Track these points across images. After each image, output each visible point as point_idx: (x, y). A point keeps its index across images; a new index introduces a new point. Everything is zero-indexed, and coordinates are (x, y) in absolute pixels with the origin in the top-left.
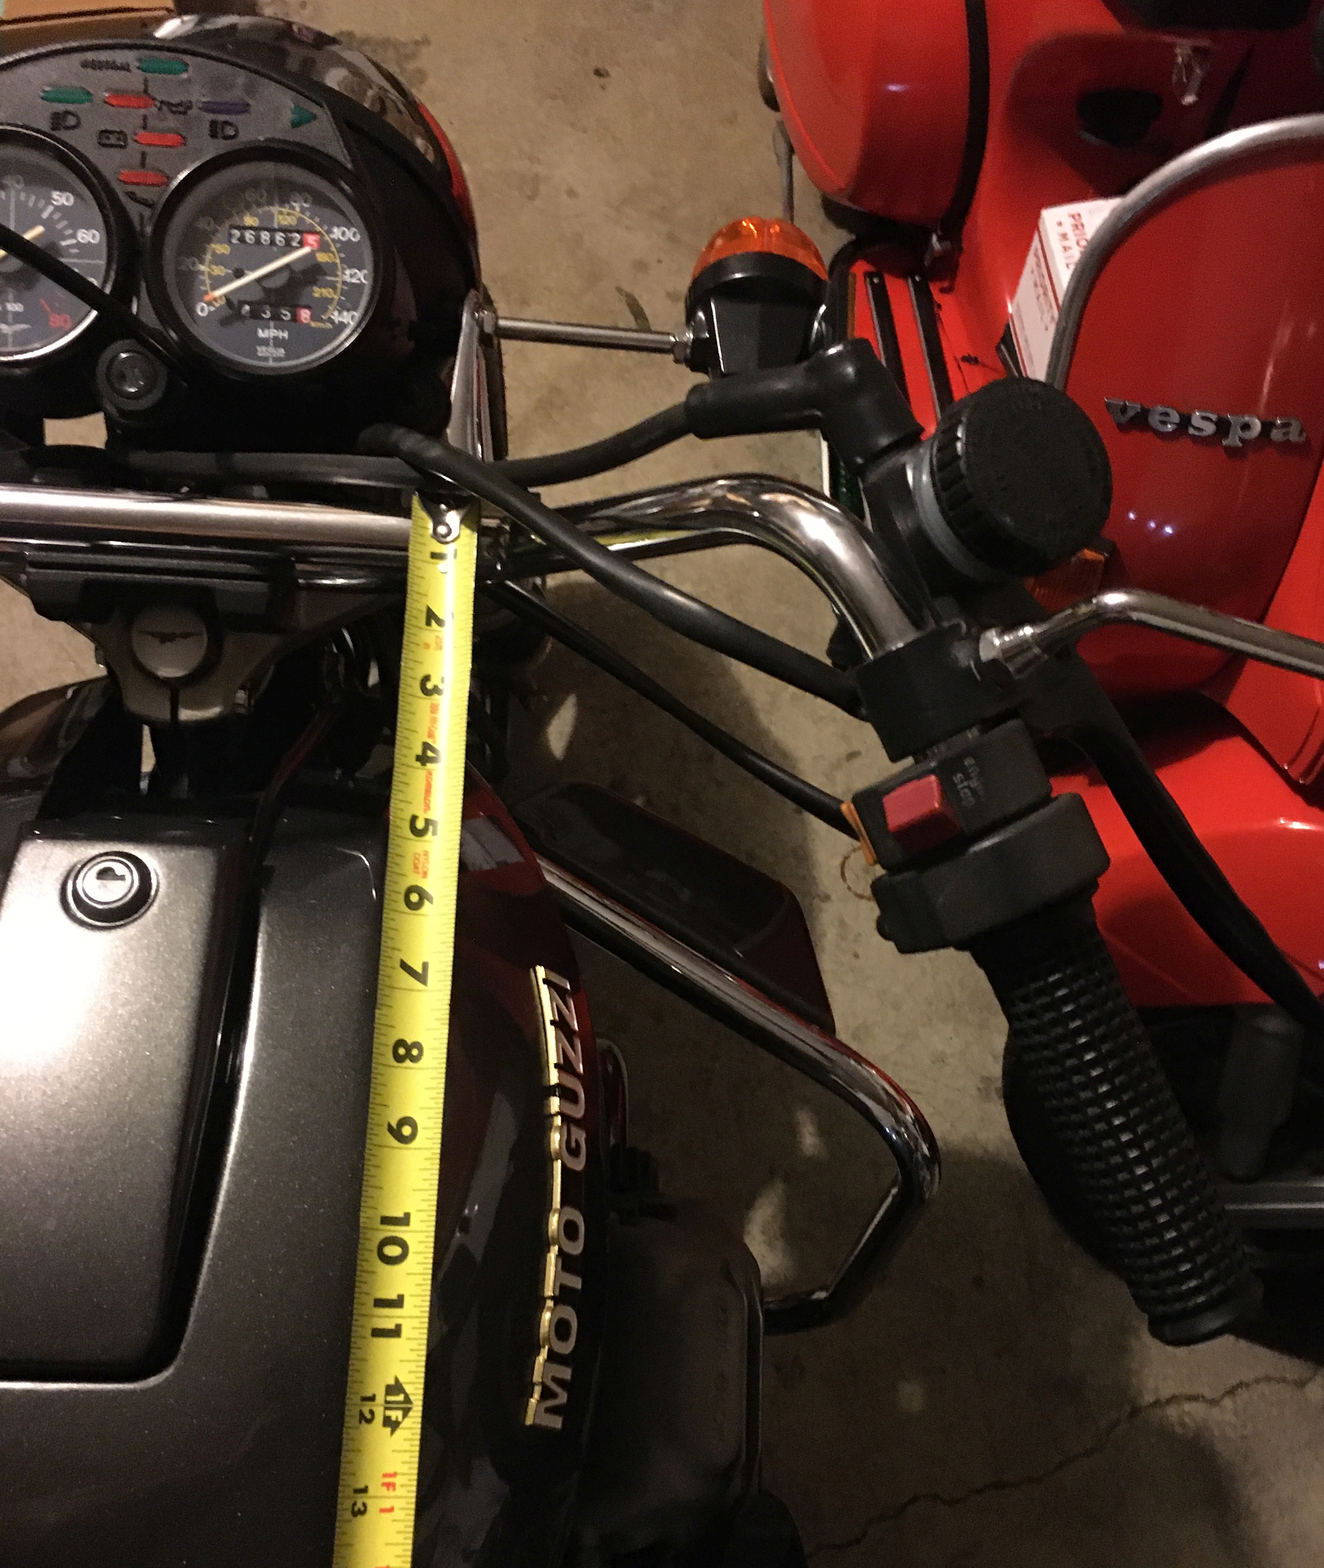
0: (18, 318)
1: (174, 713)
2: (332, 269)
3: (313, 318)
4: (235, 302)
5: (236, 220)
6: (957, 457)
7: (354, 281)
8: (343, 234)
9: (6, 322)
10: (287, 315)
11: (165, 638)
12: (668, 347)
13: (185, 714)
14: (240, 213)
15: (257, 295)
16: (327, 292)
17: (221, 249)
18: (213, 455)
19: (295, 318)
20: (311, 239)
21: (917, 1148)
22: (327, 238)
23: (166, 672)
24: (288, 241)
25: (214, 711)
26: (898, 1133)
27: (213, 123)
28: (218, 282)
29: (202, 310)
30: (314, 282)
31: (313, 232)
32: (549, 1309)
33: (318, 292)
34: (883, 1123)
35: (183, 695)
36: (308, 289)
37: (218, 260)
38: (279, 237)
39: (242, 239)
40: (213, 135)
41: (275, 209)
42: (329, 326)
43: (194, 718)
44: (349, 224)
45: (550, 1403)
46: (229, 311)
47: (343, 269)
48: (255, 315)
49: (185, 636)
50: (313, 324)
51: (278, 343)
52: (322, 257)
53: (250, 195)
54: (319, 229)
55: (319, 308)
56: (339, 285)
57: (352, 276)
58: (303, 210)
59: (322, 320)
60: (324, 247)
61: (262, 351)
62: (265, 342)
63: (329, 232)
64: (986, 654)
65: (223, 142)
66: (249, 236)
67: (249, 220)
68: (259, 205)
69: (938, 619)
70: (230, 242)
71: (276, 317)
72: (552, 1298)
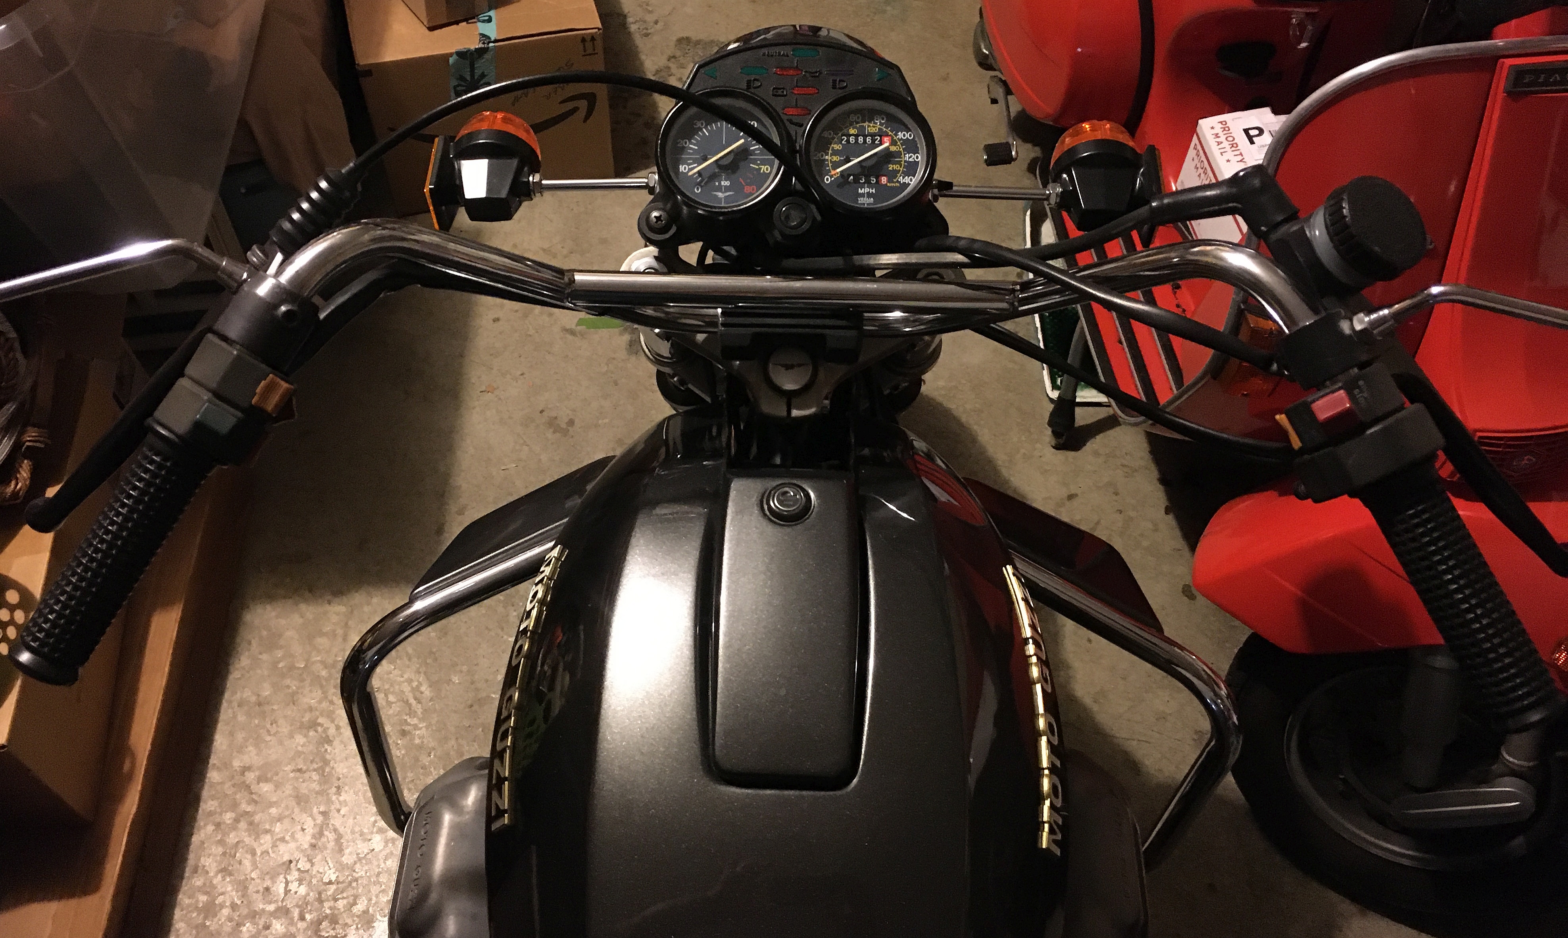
0: (727, 189)
1: (789, 412)
2: (898, 154)
3: (888, 181)
4: (846, 175)
5: (845, 131)
6: (1345, 217)
7: (910, 160)
8: (904, 135)
9: (721, 191)
10: (874, 180)
11: (788, 367)
12: (1045, 197)
13: (795, 413)
14: (848, 127)
15: (858, 170)
16: (896, 167)
17: (837, 147)
18: (841, 257)
19: (877, 182)
20: (886, 139)
21: (1231, 718)
22: (895, 138)
23: (789, 386)
24: (873, 141)
25: (813, 410)
26: (1216, 704)
27: (834, 81)
28: (836, 165)
29: (827, 179)
30: (889, 162)
31: (887, 135)
32: (1047, 775)
33: (891, 167)
34: (1206, 696)
35: (794, 401)
36: (885, 167)
37: (836, 152)
38: (869, 139)
39: (848, 141)
40: (834, 87)
41: (866, 124)
42: (897, 184)
43: (800, 415)
44: (908, 130)
45: (1054, 837)
46: (841, 180)
47: (905, 154)
48: (857, 180)
49: (799, 365)
50: (888, 184)
51: (869, 195)
52: (893, 149)
53: (853, 118)
54: (890, 133)
55: (892, 175)
56: (903, 163)
57: (909, 158)
58: (881, 124)
59: (893, 182)
60: (893, 143)
61: (861, 200)
62: (863, 195)
63: (896, 135)
64: (1358, 327)
65: (840, 91)
66: (852, 139)
67: (852, 131)
68: (857, 123)
69: (1326, 309)
70: (841, 143)
71: (868, 182)
72: (1048, 768)
